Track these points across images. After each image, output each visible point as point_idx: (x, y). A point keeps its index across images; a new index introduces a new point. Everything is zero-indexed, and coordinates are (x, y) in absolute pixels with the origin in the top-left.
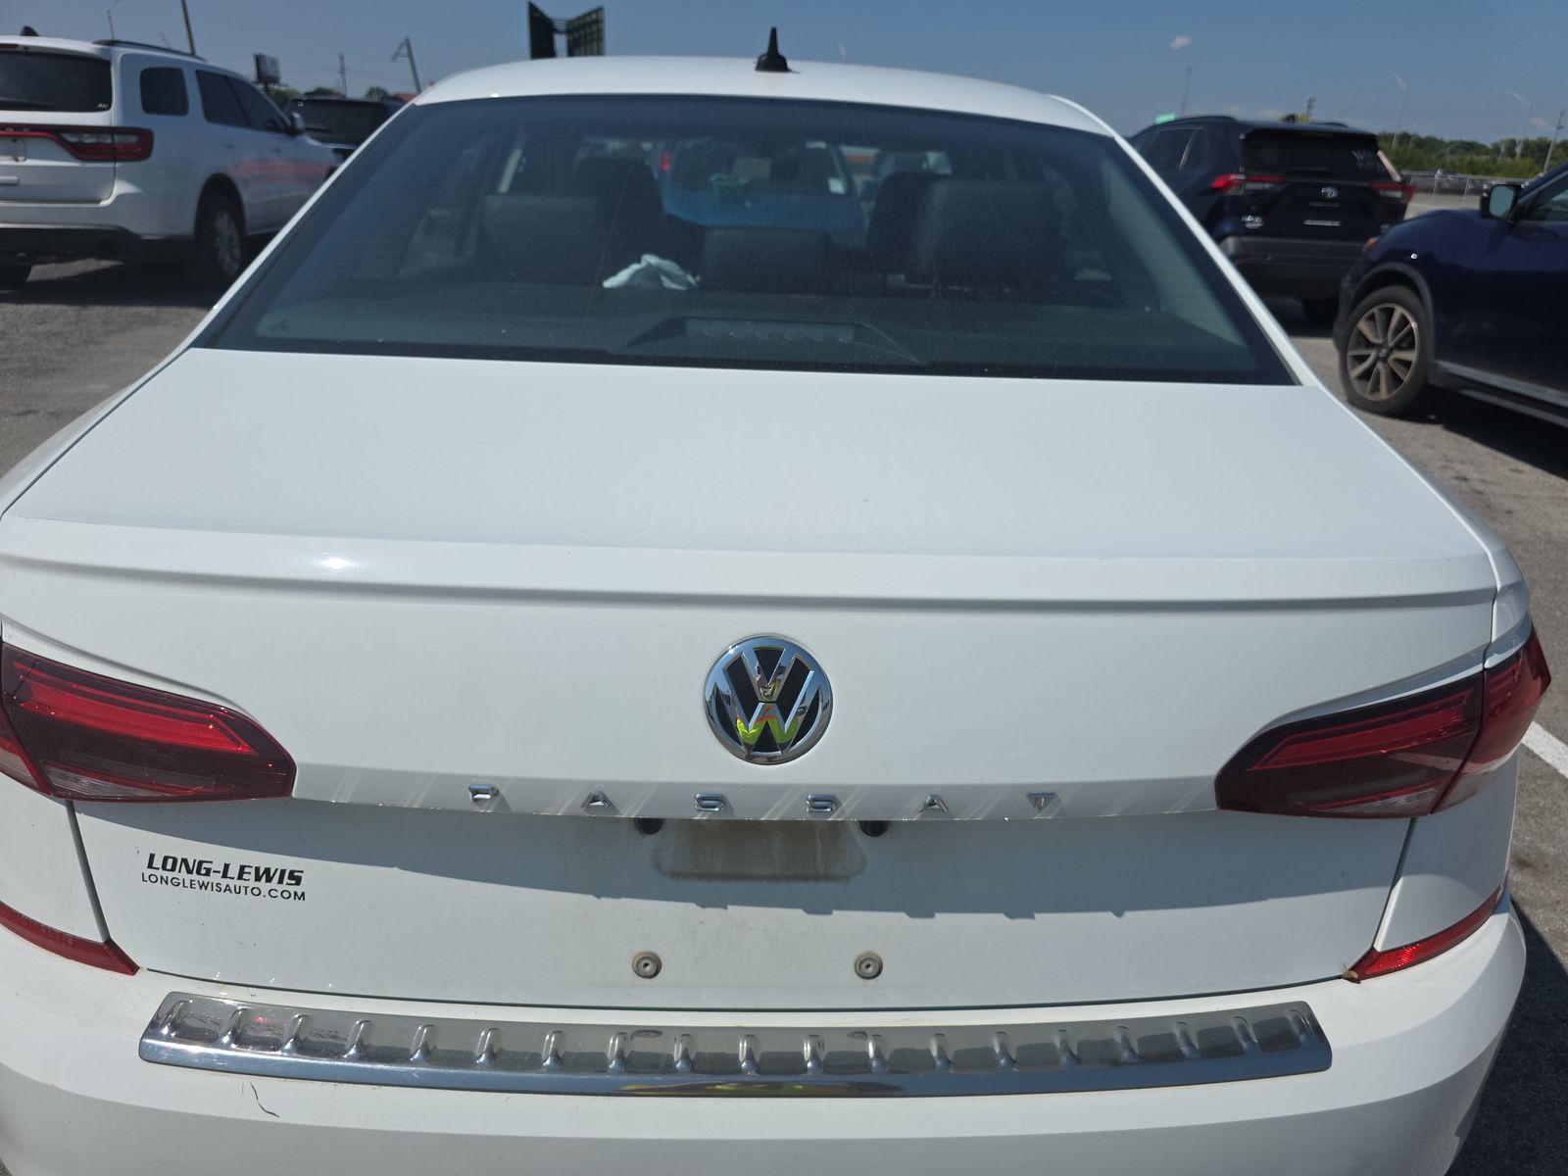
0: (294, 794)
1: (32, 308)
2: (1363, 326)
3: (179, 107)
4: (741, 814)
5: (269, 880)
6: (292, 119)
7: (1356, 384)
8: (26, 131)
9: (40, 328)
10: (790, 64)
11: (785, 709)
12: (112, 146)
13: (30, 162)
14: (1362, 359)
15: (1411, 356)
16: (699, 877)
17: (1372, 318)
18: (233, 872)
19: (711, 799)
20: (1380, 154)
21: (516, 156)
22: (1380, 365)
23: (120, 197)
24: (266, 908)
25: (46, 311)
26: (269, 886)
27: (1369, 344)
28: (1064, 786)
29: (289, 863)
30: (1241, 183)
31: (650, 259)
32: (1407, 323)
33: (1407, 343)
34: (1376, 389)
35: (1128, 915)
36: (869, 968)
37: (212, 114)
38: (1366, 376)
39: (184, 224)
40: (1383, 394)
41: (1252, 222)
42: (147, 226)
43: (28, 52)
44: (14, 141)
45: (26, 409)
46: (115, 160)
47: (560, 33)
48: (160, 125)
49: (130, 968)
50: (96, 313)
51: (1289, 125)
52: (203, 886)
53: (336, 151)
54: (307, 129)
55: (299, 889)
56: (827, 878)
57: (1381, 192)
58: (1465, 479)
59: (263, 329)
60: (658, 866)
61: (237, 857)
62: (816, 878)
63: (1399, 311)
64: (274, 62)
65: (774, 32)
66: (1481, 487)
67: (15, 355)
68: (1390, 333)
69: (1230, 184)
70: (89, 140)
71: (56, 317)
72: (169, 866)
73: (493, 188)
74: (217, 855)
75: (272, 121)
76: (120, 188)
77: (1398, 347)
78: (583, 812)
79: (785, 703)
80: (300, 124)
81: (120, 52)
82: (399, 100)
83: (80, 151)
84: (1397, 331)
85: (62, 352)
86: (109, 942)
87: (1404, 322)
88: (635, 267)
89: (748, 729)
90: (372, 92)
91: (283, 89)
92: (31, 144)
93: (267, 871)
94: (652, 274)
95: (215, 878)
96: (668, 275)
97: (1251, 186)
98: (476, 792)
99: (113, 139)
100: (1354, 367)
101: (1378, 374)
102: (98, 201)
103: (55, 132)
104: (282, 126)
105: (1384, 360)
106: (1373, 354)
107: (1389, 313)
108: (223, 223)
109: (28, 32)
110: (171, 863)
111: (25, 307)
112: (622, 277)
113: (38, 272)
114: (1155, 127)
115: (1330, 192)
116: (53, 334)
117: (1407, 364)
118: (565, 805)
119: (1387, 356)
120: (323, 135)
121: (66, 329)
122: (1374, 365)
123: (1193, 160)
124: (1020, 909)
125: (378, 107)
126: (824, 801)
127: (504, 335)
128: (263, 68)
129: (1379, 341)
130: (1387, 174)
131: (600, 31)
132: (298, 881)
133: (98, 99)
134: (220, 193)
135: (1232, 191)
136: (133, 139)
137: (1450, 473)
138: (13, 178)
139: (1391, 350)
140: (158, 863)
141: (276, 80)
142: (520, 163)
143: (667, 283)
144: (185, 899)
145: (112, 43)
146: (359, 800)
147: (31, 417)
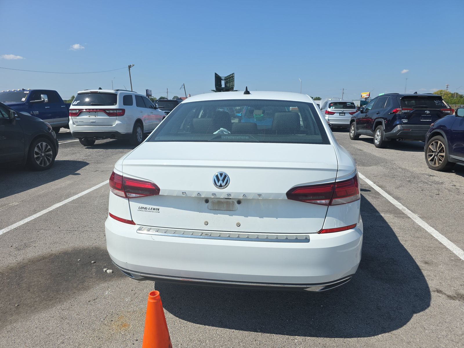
0: (160, 194)
1: (96, 150)
2: (430, 147)
3: (131, 104)
4: (218, 196)
5: (155, 210)
6: (156, 105)
7: (430, 162)
8: (98, 110)
9: (98, 154)
10: (250, 93)
11: (223, 182)
12: (116, 113)
13: (98, 117)
14: (431, 155)
15: (444, 154)
16: (214, 210)
17: (432, 144)
18: (150, 209)
19: (214, 194)
20: (443, 101)
21: (202, 111)
22: (436, 157)
23: (117, 124)
24: (154, 214)
25: (99, 150)
26: (155, 211)
27: (433, 152)
28: (263, 193)
29: (158, 207)
30: (400, 110)
31: (221, 129)
32: (442, 145)
33: (442, 151)
34: (435, 164)
35: (278, 218)
36: (239, 225)
37: (138, 105)
38: (432, 160)
39: (131, 130)
40: (437, 165)
41: (405, 121)
42: (122, 131)
43: (100, 93)
44: (90, 112)
45: (96, 170)
46: (117, 116)
47: (223, 80)
48: (126, 108)
49: (135, 224)
50: (110, 150)
51: (415, 95)
52: (146, 211)
53: (165, 112)
54: (159, 107)
55: (159, 211)
56: (232, 210)
57: (444, 111)
58: (455, 186)
59: (156, 139)
60: (208, 208)
61: (151, 207)
62: (231, 210)
63: (439, 142)
64: (151, 91)
65: (247, 87)
66: (459, 188)
67: (93, 160)
68: (438, 148)
69: (397, 111)
70: (111, 112)
71: (101, 152)
72: (141, 208)
73: (197, 117)
74: (148, 206)
75: (151, 106)
76: (117, 122)
77: (440, 152)
78: (197, 196)
79: (223, 181)
80: (157, 106)
81: (119, 92)
82: (181, 99)
83: (109, 114)
84: (439, 148)
85: (103, 159)
86: (132, 220)
87: (441, 145)
88: (219, 130)
89: (219, 184)
90: (174, 98)
91: (152, 97)
92: (99, 113)
93: (155, 208)
94: (222, 131)
95: (148, 210)
96: (225, 131)
97: (403, 111)
98: (183, 193)
99: (116, 111)
100: (429, 158)
101: (435, 159)
102: (112, 125)
103: (104, 110)
104: (153, 107)
105: (437, 155)
106: (434, 154)
107: (437, 143)
108: (139, 130)
109: (100, 89)
110: (142, 208)
111: (94, 150)
112: (217, 132)
113: (97, 142)
114: (378, 97)
115: (428, 112)
116: (101, 155)
117: (443, 156)
118: (194, 195)
119: (437, 154)
120: (162, 109)
121: (103, 154)
122: (434, 157)
123: (388, 105)
124: (261, 217)
125: (176, 102)
126: (229, 195)
127: (192, 139)
128: (148, 93)
129: (435, 151)
130: (445, 107)
131: (233, 79)
132: (159, 210)
133: (114, 102)
134: (139, 123)
135: (398, 113)
136: (121, 111)
137: (452, 184)
138: (94, 121)
139: (439, 153)
140: (140, 208)
141: (151, 96)
142: (203, 113)
143: (225, 133)
144: (143, 213)
145: (118, 90)
146: (168, 195)
147: (97, 172)
